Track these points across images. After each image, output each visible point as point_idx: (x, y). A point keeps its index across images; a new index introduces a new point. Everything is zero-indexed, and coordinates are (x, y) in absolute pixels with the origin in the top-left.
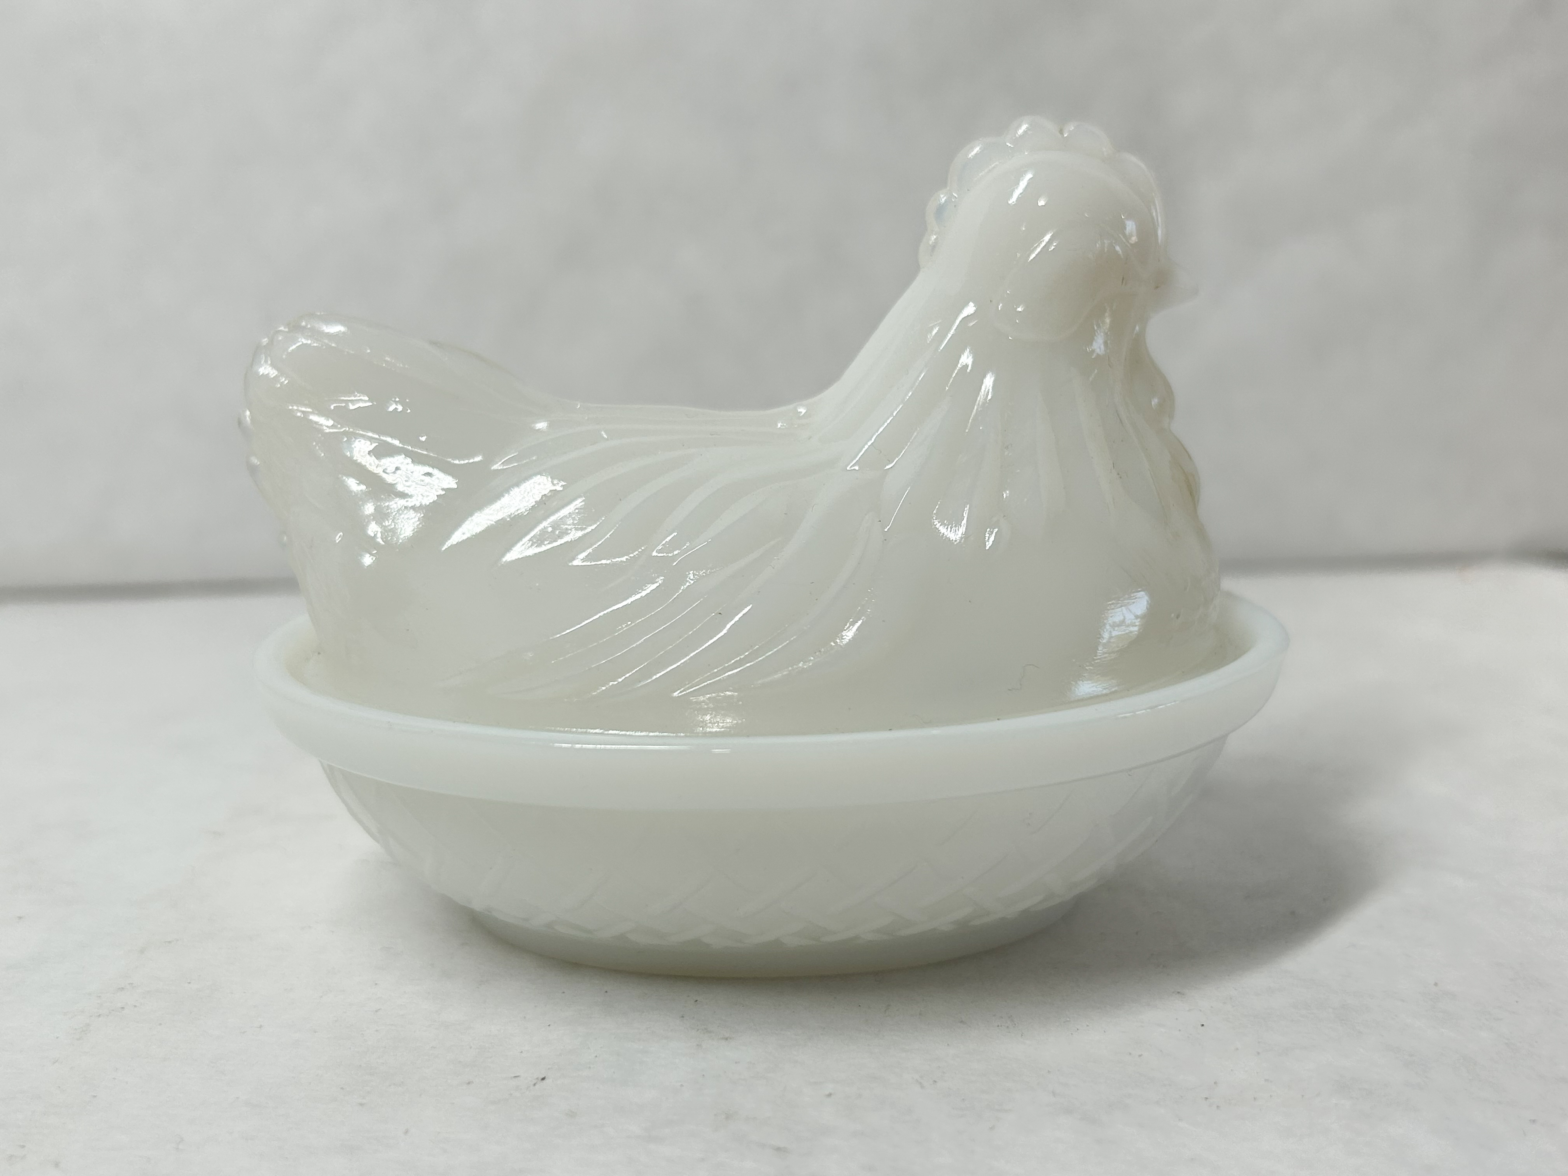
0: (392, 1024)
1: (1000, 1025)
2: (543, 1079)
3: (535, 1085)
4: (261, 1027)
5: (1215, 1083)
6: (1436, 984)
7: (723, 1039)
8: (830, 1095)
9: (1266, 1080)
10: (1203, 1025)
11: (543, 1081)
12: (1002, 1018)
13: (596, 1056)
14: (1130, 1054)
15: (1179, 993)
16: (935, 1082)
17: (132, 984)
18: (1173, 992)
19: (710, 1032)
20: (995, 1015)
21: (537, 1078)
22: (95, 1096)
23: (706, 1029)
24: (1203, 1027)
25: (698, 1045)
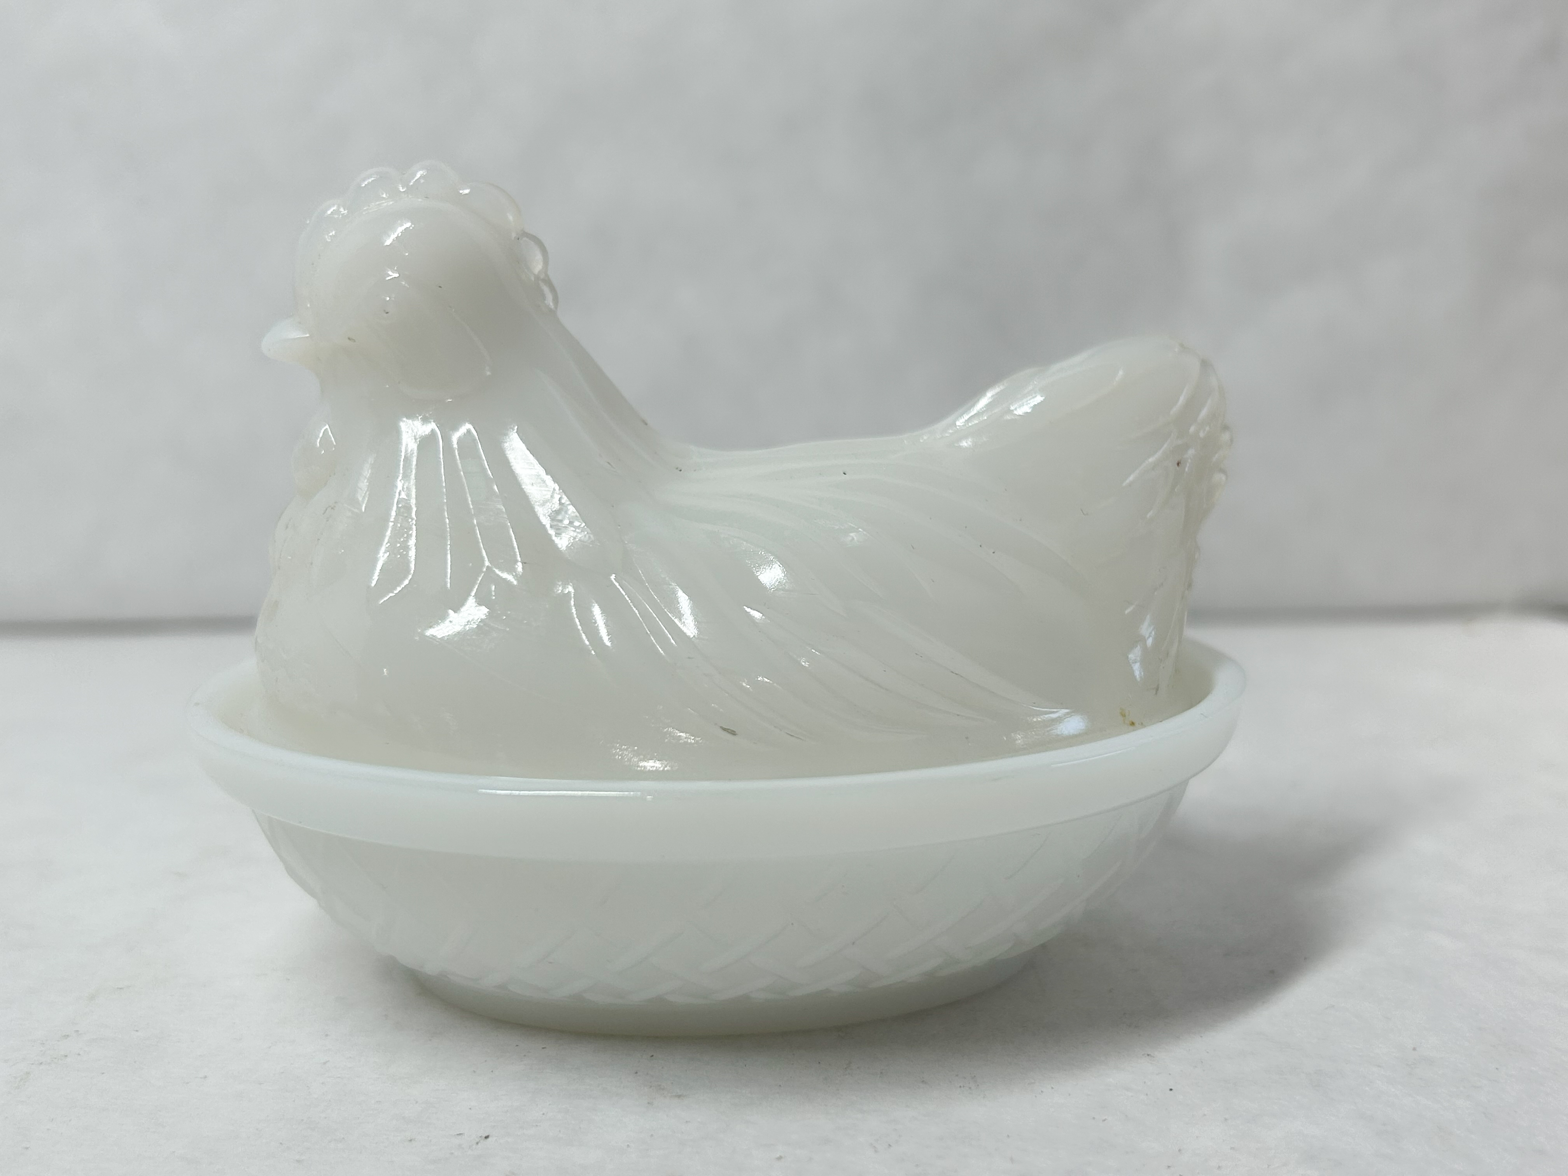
0: (339, 1077)
1: (962, 1086)
2: (487, 1137)
3: (477, 1143)
4: (205, 1077)
5: (1180, 1150)
6: (1414, 1049)
7: (676, 1096)
8: (780, 1158)
9: (1232, 1148)
10: (1171, 1090)
11: (485, 1140)
12: (965, 1078)
13: (543, 1114)
14: (1094, 1118)
15: (1148, 1055)
16: (890, 1145)
17: (78, 1031)
18: (1143, 1055)
19: (663, 1089)
20: (957, 1076)
21: (481, 1137)
22: (27, 1148)
23: (660, 1086)
24: (1171, 1092)
25: (648, 1103)
